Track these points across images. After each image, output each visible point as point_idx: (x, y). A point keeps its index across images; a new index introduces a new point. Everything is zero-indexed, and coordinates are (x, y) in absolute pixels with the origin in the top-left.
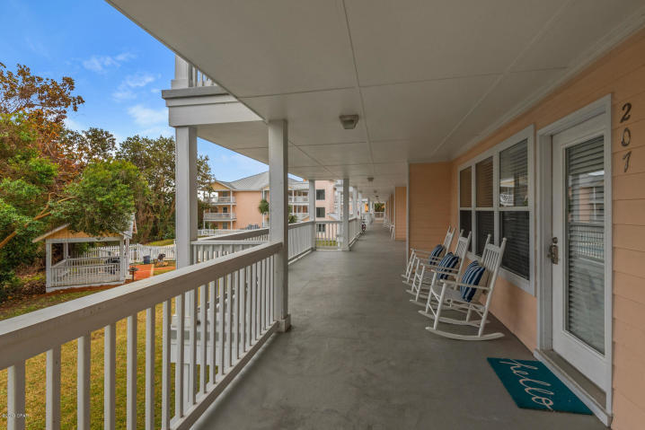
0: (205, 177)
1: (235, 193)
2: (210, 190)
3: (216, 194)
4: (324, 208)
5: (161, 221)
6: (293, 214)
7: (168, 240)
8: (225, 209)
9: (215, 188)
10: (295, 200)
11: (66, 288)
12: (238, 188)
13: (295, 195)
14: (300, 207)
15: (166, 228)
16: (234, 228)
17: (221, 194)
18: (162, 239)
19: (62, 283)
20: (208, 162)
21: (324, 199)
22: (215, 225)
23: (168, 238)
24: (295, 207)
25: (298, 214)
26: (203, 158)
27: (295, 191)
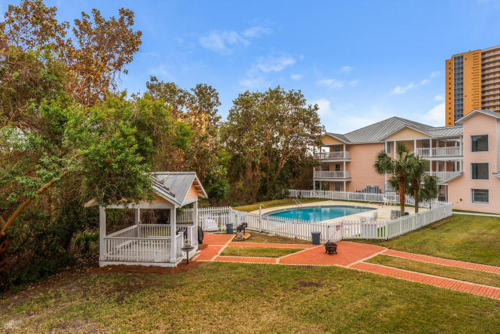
0: (314, 129)
1: (349, 147)
2: (319, 144)
3: (327, 150)
4: (486, 165)
5: (270, 179)
6: (431, 173)
7: (276, 201)
8: (338, 166)
9: (326, 142)
10: (434, 152)
11: (117, 263)
12: (353, 141)
13: (434, 146)
14: (441, 164)
15: (274, 188)
16: (347, 190)
17: (333, 148)
18: (270, 199)
19: (117, 256)
20: (318, 112)
21: (486, 149)
22: (326, 186)
23: (277, 198)
24: (434, 162)
25: (438, 174)
26: (313, 107)
27: (434, 141)
